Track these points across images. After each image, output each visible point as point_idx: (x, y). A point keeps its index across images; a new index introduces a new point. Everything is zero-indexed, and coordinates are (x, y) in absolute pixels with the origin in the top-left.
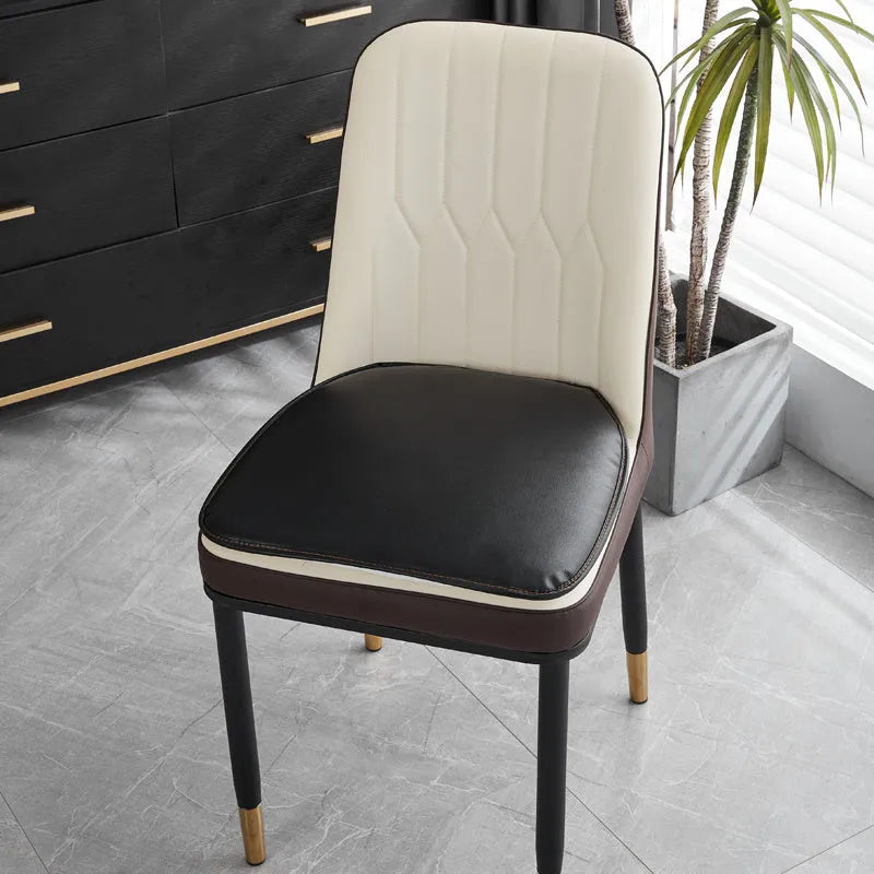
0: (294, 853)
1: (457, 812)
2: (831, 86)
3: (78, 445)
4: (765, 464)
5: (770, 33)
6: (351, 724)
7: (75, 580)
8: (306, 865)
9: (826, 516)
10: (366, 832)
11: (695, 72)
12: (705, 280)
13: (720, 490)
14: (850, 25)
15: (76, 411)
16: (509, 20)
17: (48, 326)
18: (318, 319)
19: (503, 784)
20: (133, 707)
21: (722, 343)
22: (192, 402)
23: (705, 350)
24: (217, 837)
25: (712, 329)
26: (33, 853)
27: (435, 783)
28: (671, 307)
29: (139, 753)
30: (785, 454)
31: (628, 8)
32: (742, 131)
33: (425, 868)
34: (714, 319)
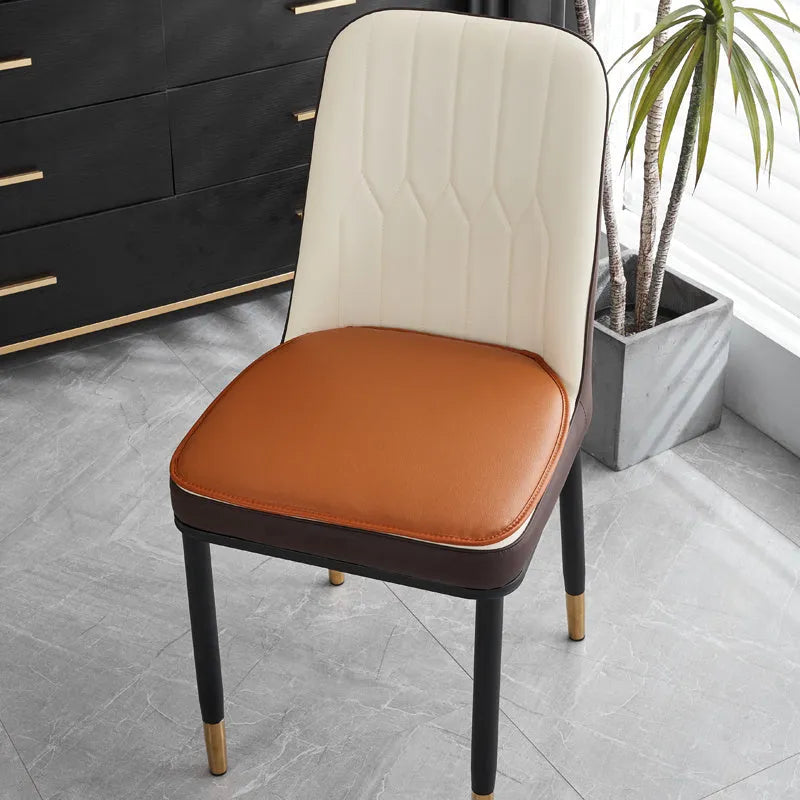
0: (254, 765)
1: (404, 734)
2: (773, 81)
3: (79, 391)
4: (704, 428)
5: (715, 28)
6: (312, 649)
7: (68, 511)
8: (264, 777)
9: (759, 475)
10: (320, 749)
11: (648, 63)
12: (653, 255)
13: (657, 451)
14: (787, 22)
15: (75, 359)
16: (484, 12)
17: (53, 281)
19: (448, 710)
20: (114, 628)
21: (668, 313)
22: (184, 354)
23: (651, 319)
24: (185, 748)
25: (658, 300)
26: (16, 758)
27: (385, 706)
28: (621, 278)
29: (118, 670)
30: (724, 417)
31: (585, 2)
32: (688, 119)
33: (372, 784)
34: (659, 291)
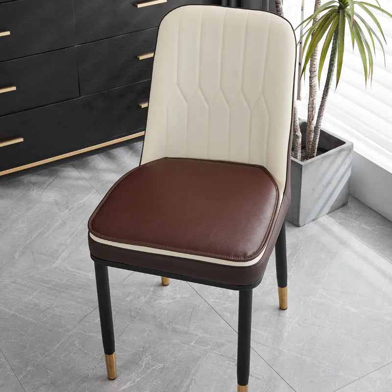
0: (130, 374)
1: (202, 357)
2: (371, 36)
3: (34, 193)
4: (341, 204)
5: (344, 12)
6: (155, 317)
7: (33, 253)
8: (135, 380)
9: (368, 227)
10: (161, 365)
11: (311, 29)
12: (314, 122)
13: (321, 215)
14: (379, 9)
15: (34, 178)
16: (228, 5)
17: (21, 140)
18: (142, 138)
19: (223, 345)
20: (58, 309)
21: (322, 150)
22: (85, 174)
23: (314, 153)
24: (95, 367)
25: (317, 144)
26: (13, 374)
27: (192, 344)
28: (299, 134)
29: (61, 330)
30: (349, 200)
31: (281, 1)
32: (331, 56)
33: (188, 382)
34: (318, 139)
